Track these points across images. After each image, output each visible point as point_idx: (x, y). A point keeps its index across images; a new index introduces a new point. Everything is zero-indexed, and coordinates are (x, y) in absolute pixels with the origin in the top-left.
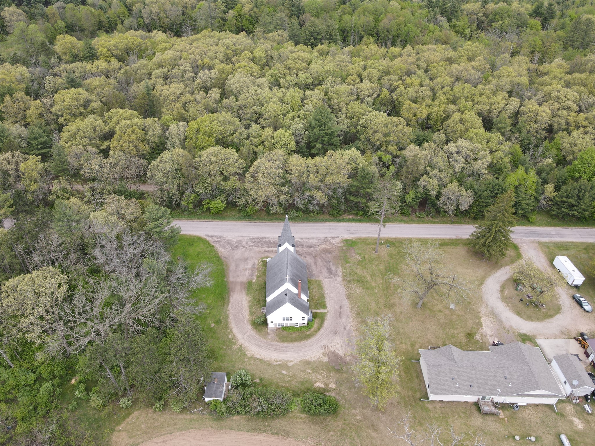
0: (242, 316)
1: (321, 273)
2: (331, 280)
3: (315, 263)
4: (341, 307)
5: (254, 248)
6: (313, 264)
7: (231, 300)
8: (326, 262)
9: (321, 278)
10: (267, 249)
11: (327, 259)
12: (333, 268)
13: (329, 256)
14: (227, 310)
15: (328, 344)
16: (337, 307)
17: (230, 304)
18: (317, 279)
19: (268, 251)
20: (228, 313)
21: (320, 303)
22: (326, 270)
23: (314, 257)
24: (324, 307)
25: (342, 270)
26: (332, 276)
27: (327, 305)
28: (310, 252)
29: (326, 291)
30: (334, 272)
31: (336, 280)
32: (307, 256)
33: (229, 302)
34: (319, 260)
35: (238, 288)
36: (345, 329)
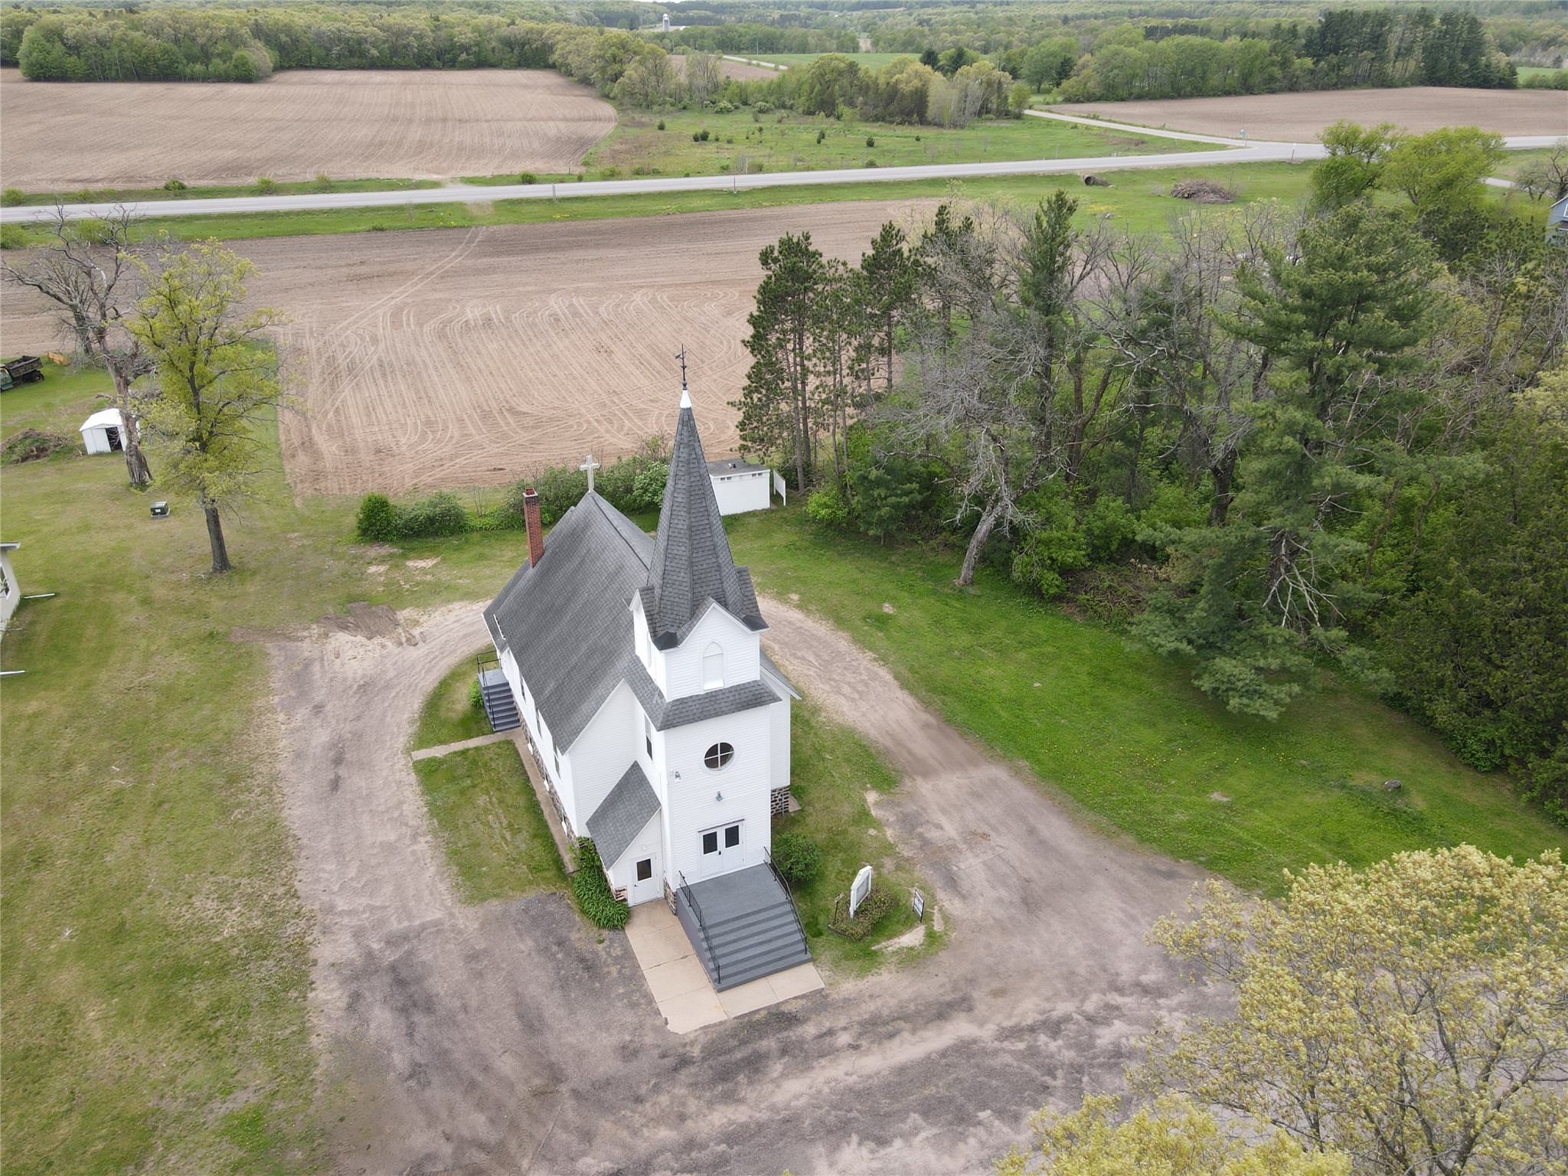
0: (803, 658)
1: (473, 957)
2: (395, 925)
3: (531, 1023)
4: (335, 785)
5: (1064, 1007)
6: (552, 1006)
7: (902, 695)
8: (443, 1059)
9: (468, 920)
10: (960, 1028)
11: (437, 1094)
12: (382, 1020)
13: (421, 1140)
14: (883, 659)
15: (397, 650)
16: (355, 781)
17: (895, 683)
18: (495, 906)
19: (941, 1012)
20: (870, 654)
21: (453, 779)
22: (438, 986)
23: (556, 1075)
24: (428, 771)
25: (303, 1032)
26: (391, 956)
27: (413, 778)
28: (605, 1125)
29: (423, 845)
30: (377, 989)
31: (358, 934)
32: (609, 1066)
33: (904, 685)
34: (507, 1065)
35: (922, 745)
36: (318, 709)
